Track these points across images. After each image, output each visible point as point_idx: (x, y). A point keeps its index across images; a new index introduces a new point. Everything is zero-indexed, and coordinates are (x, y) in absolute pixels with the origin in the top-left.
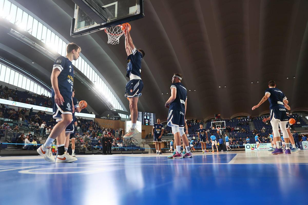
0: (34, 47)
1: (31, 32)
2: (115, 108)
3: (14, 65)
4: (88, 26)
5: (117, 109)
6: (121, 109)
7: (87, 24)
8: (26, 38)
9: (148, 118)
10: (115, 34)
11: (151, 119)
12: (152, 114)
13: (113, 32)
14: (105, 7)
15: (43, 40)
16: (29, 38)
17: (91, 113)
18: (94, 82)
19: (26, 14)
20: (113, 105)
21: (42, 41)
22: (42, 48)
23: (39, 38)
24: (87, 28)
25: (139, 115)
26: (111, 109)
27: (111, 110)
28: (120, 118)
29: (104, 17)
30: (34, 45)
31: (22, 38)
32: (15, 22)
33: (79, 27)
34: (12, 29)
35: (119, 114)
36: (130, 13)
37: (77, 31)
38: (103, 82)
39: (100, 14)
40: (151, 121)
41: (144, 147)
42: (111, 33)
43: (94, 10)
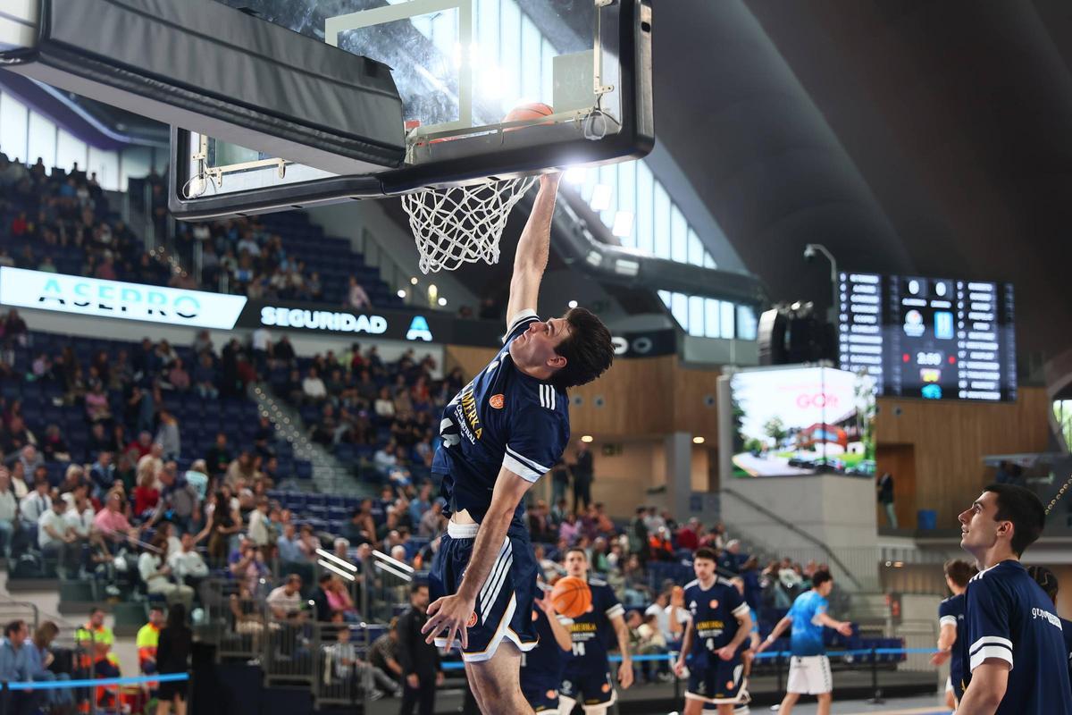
2: (628, 249)
5: (645, 252)
6: (680, 258)
9: (944, 326)
11: (967, 339)
12: (983, 292)
20: (606, 220)
25: (849, 303)
26: (594, 259)
27: (589, 269)
28: (670, 339)
35: (664, 295)
40: (968, 359)
41: (897, 619)
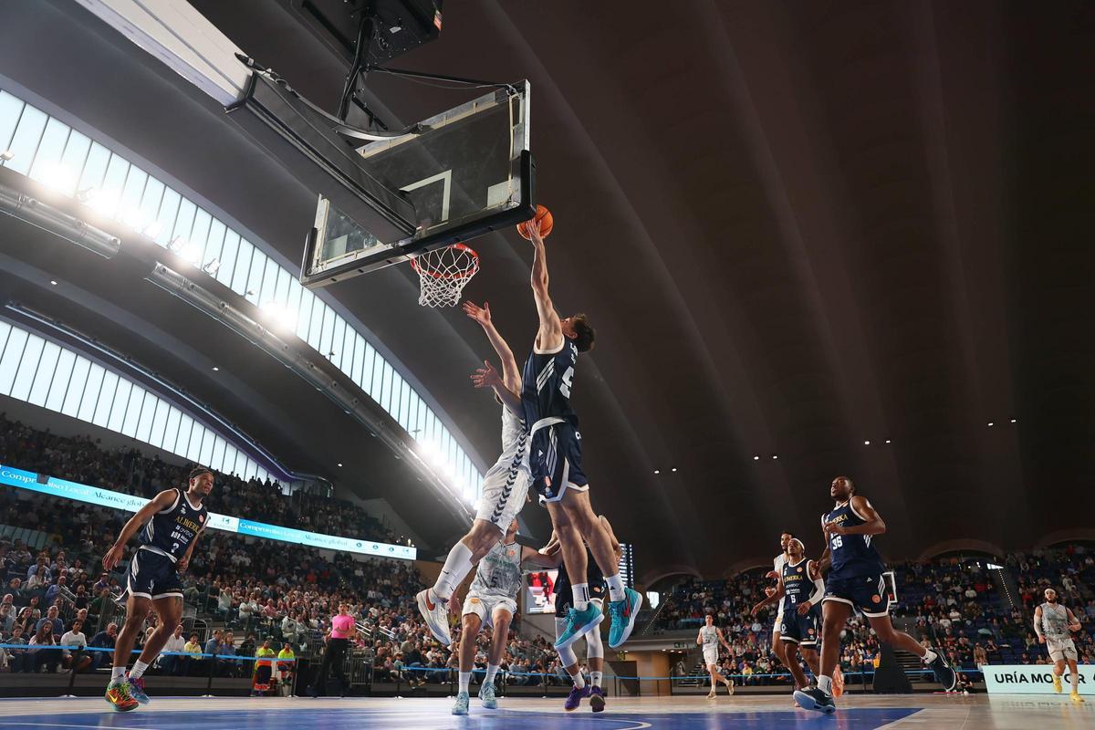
0: (221, 316)
1: (217, 271)
3: (157, 378)
4: (354, 252)
7: (354, 244)
8: (197, 290)
10: (447, 274)
13: (442, 269)
14: (408, 188)
15: (250, 293)
16: (207, 290)
17: (404, 544)
18: (416, 431)
19: (204, 217)
21: (248, 297)
22: (246, 321)
23: (238, 289)
24: (352, 259)
29: (402, 220)
30: (221, 311)
31: (185, 289)
32: (171, 242)
33: (327, 255)
34: (159, 265)
36: (489, 205)
37: (320, 267)
38: (446, 433)
39: (392, 213)
42: (431, 271)
43: (369, 202)
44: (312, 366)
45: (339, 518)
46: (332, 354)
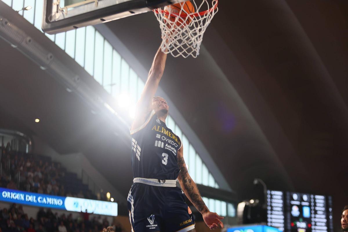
9: (306, 212)
11: (315, 217)
12: (320, 200)
25: (271, 202)
40: (315, 225)
44: (6, 23)
45: (40, 175)
46: (24, 9)
